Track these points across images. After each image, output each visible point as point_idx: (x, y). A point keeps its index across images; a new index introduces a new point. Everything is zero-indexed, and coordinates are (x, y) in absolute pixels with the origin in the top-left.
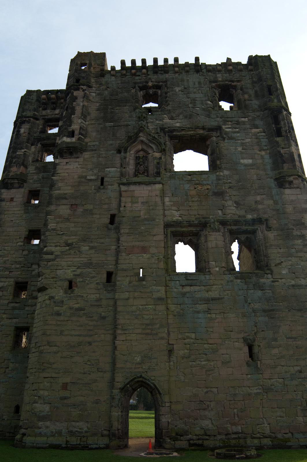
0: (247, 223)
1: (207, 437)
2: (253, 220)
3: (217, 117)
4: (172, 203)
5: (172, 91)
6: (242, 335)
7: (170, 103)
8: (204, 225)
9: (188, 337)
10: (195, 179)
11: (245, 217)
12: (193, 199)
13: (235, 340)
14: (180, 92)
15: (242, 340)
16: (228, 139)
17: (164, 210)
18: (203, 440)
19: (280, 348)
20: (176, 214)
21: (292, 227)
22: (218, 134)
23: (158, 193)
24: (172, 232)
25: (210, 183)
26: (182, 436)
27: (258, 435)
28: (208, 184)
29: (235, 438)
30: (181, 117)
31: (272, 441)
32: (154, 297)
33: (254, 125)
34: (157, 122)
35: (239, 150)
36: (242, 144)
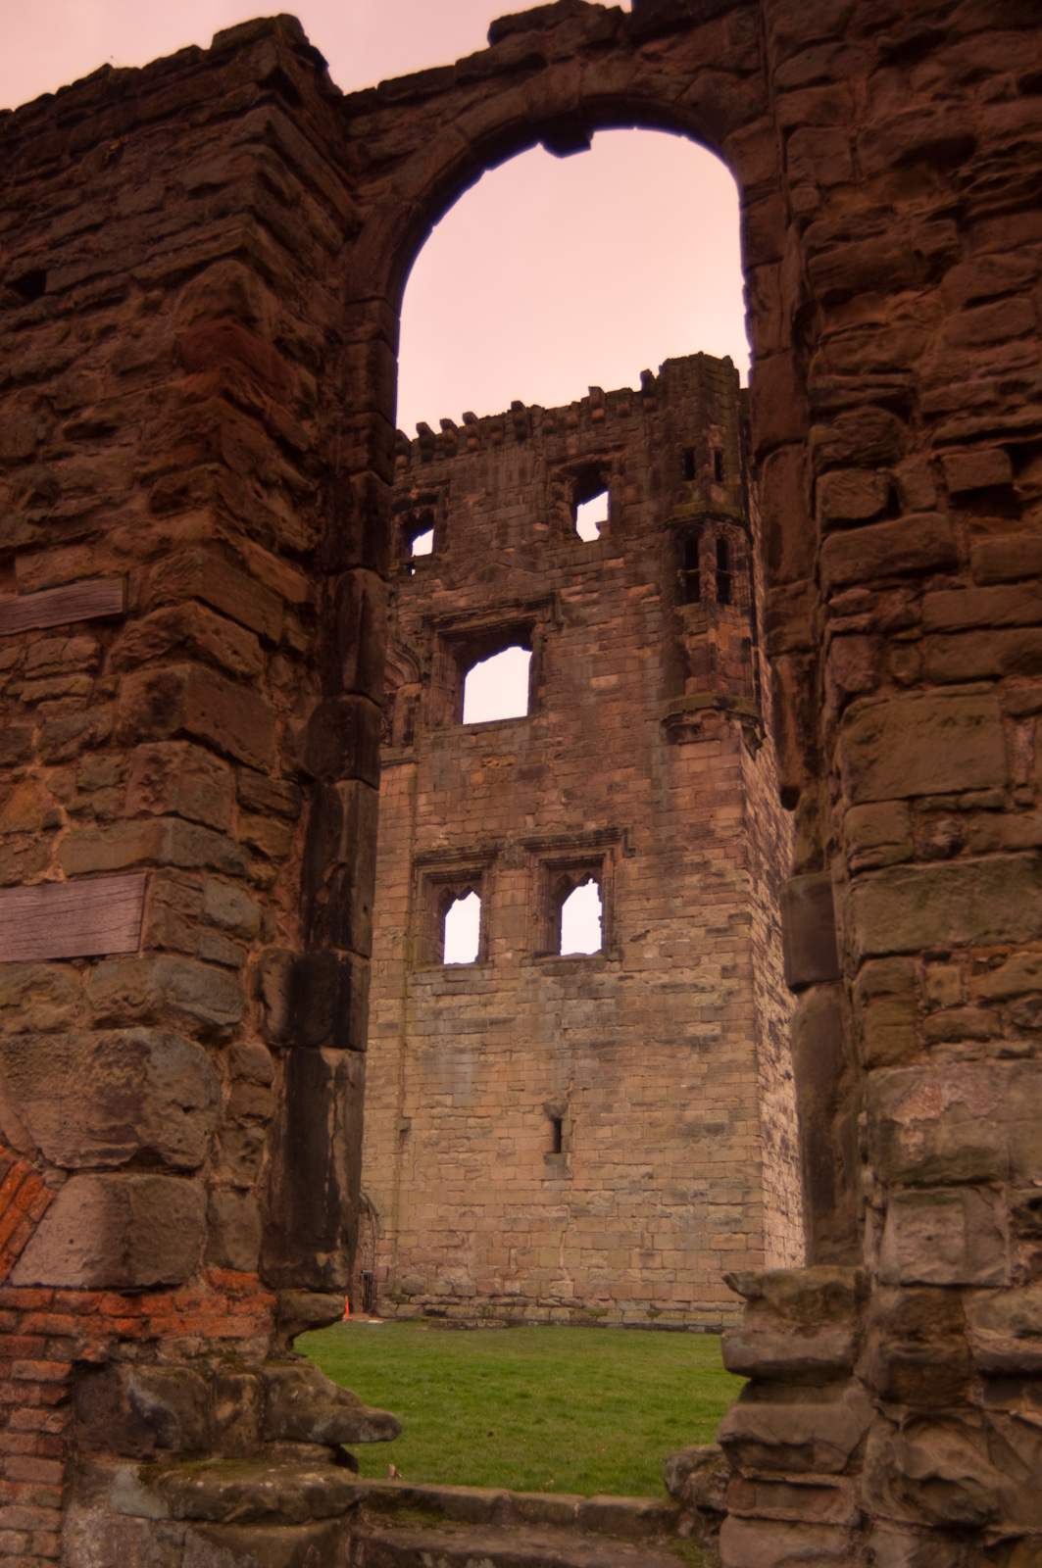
0: (584, 841)
1: (456, 1300)
2: (598, 833)
3: (552, 567)
4: (432, 808)
5: (458, 507)
6: (543, 1098)
7: (452, 543)
8: (491, 855)
9: (440, 1104)
10: (484, 743)
11: (580, 826)
12: (476, 795)
13: (528, 1109)
14: (477, 508)
15: (539, 1110)
16: (569, 627)
17: (414, 826)
18: (449, 1304)
19: (615, 1127)
20: (441, 832)
21: (684, 843)
22: (549, 616)
23: (404, 786)
24: (428, 876)
25: (515, 748)
26: (412, 1295)
27: (551, 1301)
28: (511, 753)
29: (506, 1305)
30: (471, 579)
31: (571, 1313)
32: (380, 1021)
33: (635, 575)
34: (420, 601)
35: (592, 652)
36: (601, 634)
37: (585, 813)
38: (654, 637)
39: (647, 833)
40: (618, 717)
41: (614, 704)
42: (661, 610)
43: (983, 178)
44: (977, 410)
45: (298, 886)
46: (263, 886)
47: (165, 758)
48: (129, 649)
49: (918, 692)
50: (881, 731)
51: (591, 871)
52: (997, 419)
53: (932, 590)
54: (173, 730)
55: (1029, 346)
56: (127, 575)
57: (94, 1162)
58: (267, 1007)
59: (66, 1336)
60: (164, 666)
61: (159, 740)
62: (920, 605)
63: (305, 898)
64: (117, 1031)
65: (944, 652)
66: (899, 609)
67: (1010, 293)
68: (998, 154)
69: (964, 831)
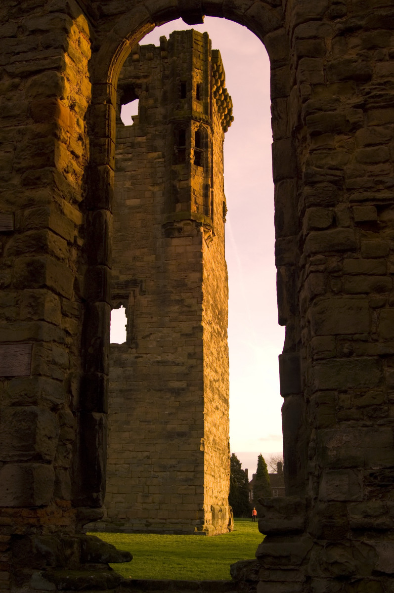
0: (119, 285)
2: (127, 282)
19: (131, 432)
33: (152, 146)
35: (127, 186)
36: (132, 177)
37: (120, 271)
38: (160, 181)
39: (152, 283)
40: (140, 221)
41: (138, 215)
42: (165, 167)
43: (374, 93)
44: (367, 189)
45: (80, 345)
46: (69, 346)
47: (38, 296)
48: (17, 247)
49: (340, 296)
50: (327, 310)
51: (122, 301)
52: (373, 194)
53: (346, 258)
54: (40, 285)
55: (387, 166)
56: (14, 213)
57: (16, 459)
58: (72, 396)
59: (8, 525)
60: (34, 256)
61: (34, 288)
62: (342, 263)
63: (83, 350)
64: (22, 407)
65: (350, 282)
66: (334, 264)
67: (382, 144)
68: (380, 84)
69: (354, 348)
